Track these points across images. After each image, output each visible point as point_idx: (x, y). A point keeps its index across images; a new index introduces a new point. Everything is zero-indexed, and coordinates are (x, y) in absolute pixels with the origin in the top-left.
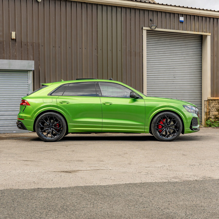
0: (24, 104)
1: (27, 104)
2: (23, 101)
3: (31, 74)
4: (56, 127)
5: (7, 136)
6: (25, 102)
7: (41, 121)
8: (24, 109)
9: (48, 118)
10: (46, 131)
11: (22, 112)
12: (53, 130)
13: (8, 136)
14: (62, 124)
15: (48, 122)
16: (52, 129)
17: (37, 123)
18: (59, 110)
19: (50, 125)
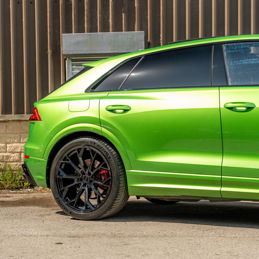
14: (110, 170)
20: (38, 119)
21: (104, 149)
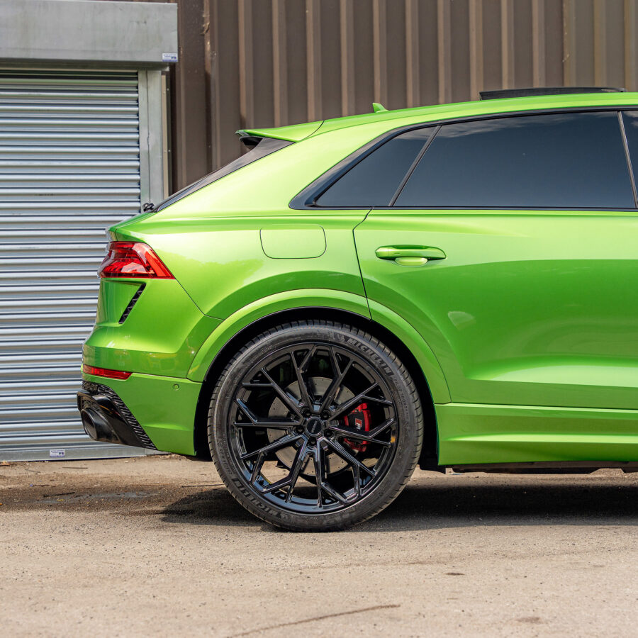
0: (127, 269)
1: (148, 268)
2: (124, 250)
3: (153, 92)
4: (352, 427)
5: (12, 479)
6: (133, 257)
7: (247, 388)
8: (132, 304)
9: (299, 361)
10: (279, 454)
11: (117, 324)
12: (332, 450)
13: (19, 479)
14: (394, 405)
15: (298, 392)
16: (323, 443)
17: (223, 400)
18: (374, 305)
19: (307, 412)
20: (160, 273)
21: (374, 353)
